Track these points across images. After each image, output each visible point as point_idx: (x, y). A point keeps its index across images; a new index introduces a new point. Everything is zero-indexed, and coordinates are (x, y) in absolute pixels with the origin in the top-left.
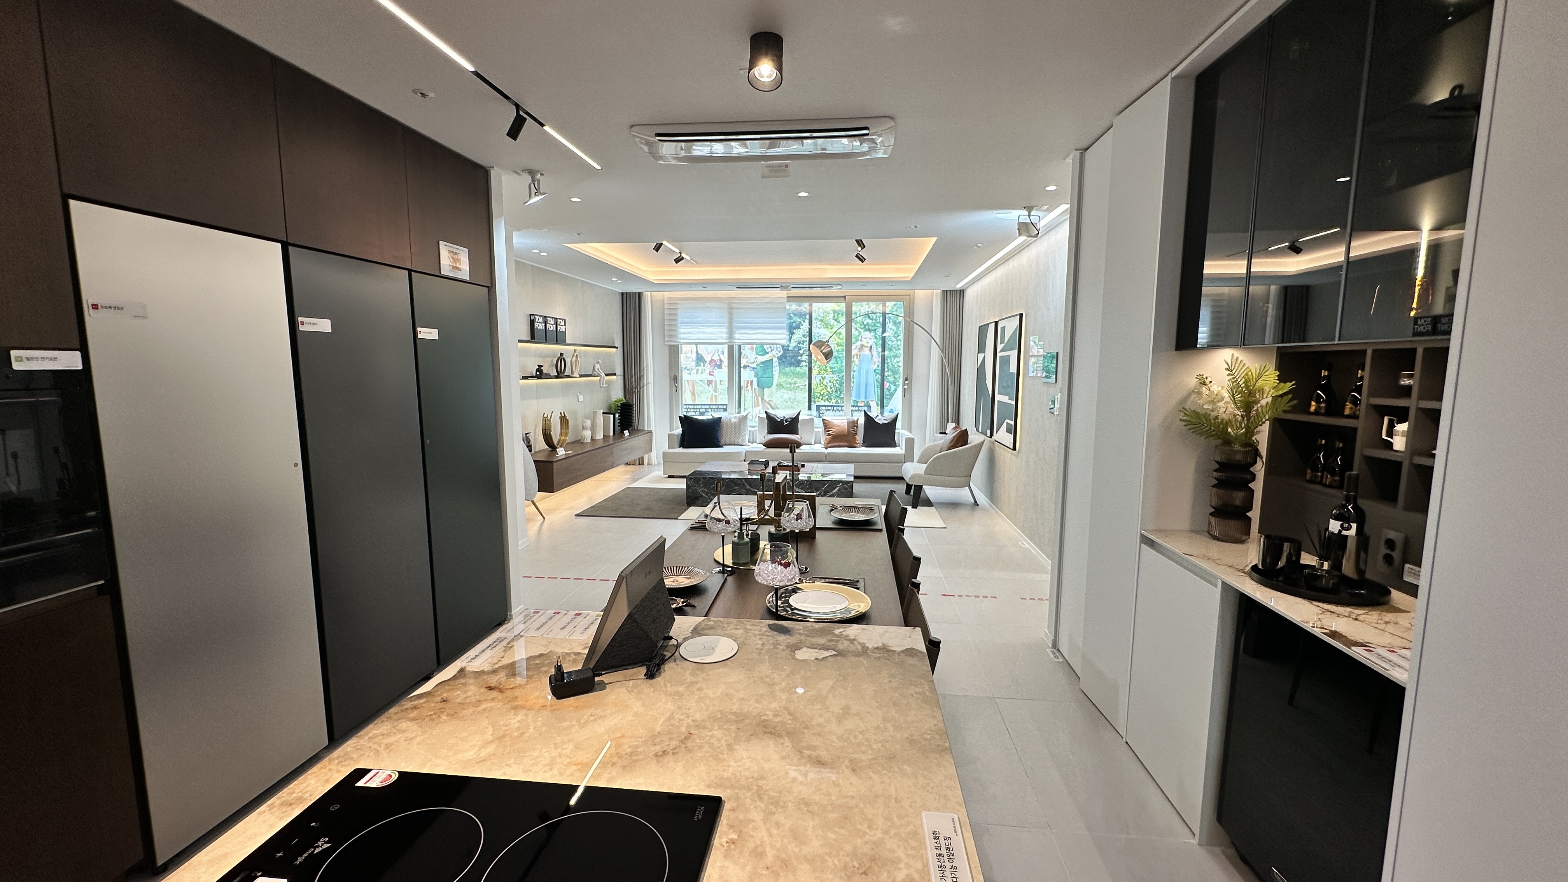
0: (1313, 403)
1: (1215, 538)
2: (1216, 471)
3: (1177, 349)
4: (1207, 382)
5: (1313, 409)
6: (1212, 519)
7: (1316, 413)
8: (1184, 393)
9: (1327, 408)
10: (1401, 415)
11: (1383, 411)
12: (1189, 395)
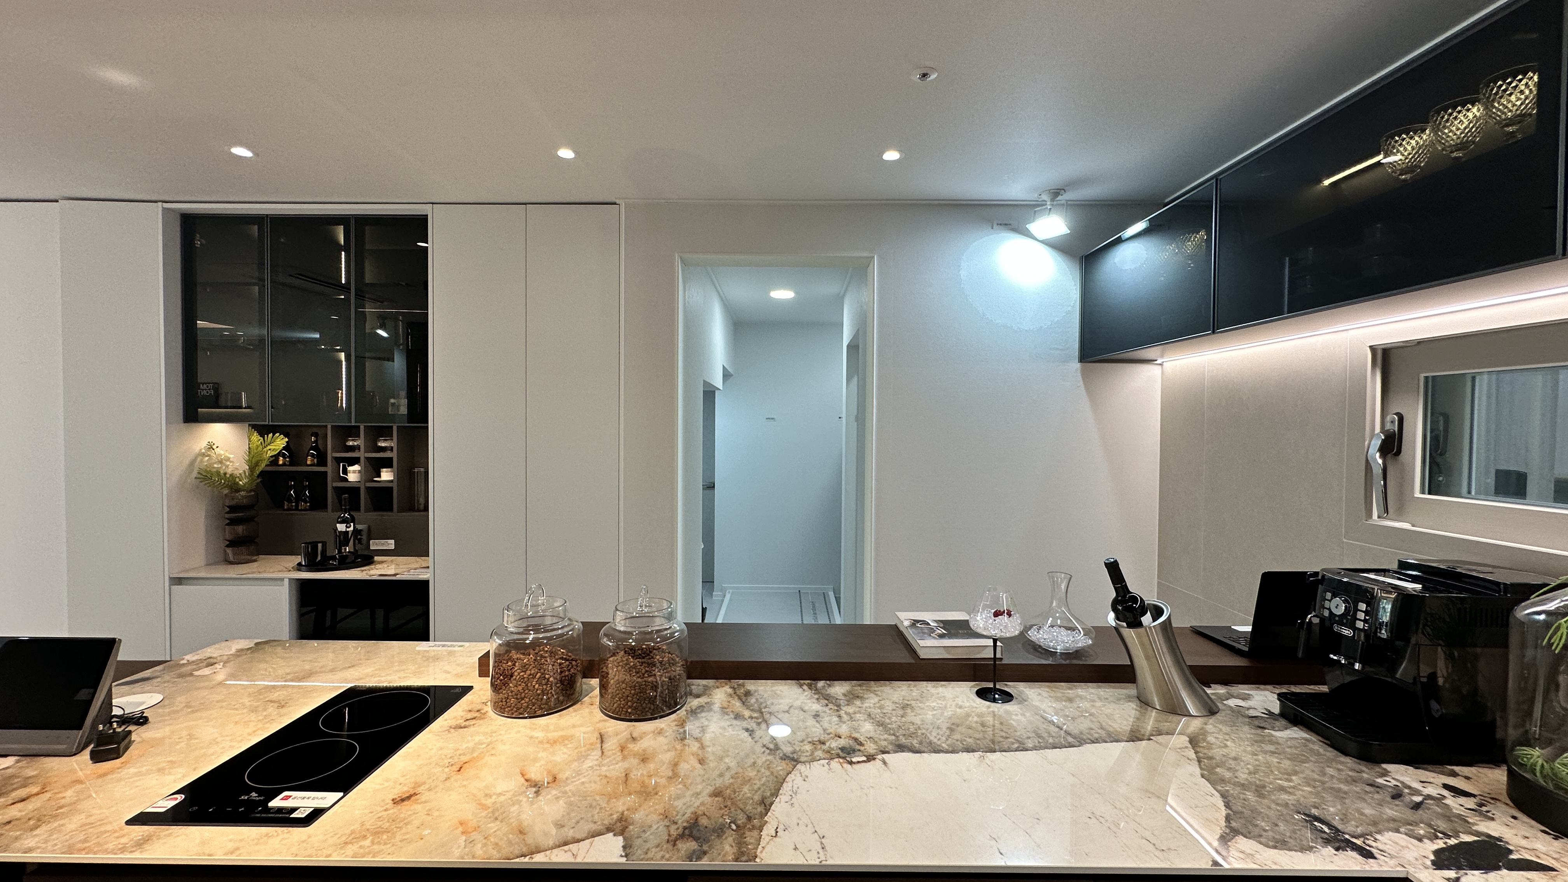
0: (281, 458)
1: (231, 563)
2: (227, 513)
3: (185, 422)
4: (214, 447)
5: (281, 462)
6: (229, 551)
7: (284, 464)
8: (191, 456)
9: (290, 461)
10: (354, 461)
11: (338, 460)
12: (196, 458)
